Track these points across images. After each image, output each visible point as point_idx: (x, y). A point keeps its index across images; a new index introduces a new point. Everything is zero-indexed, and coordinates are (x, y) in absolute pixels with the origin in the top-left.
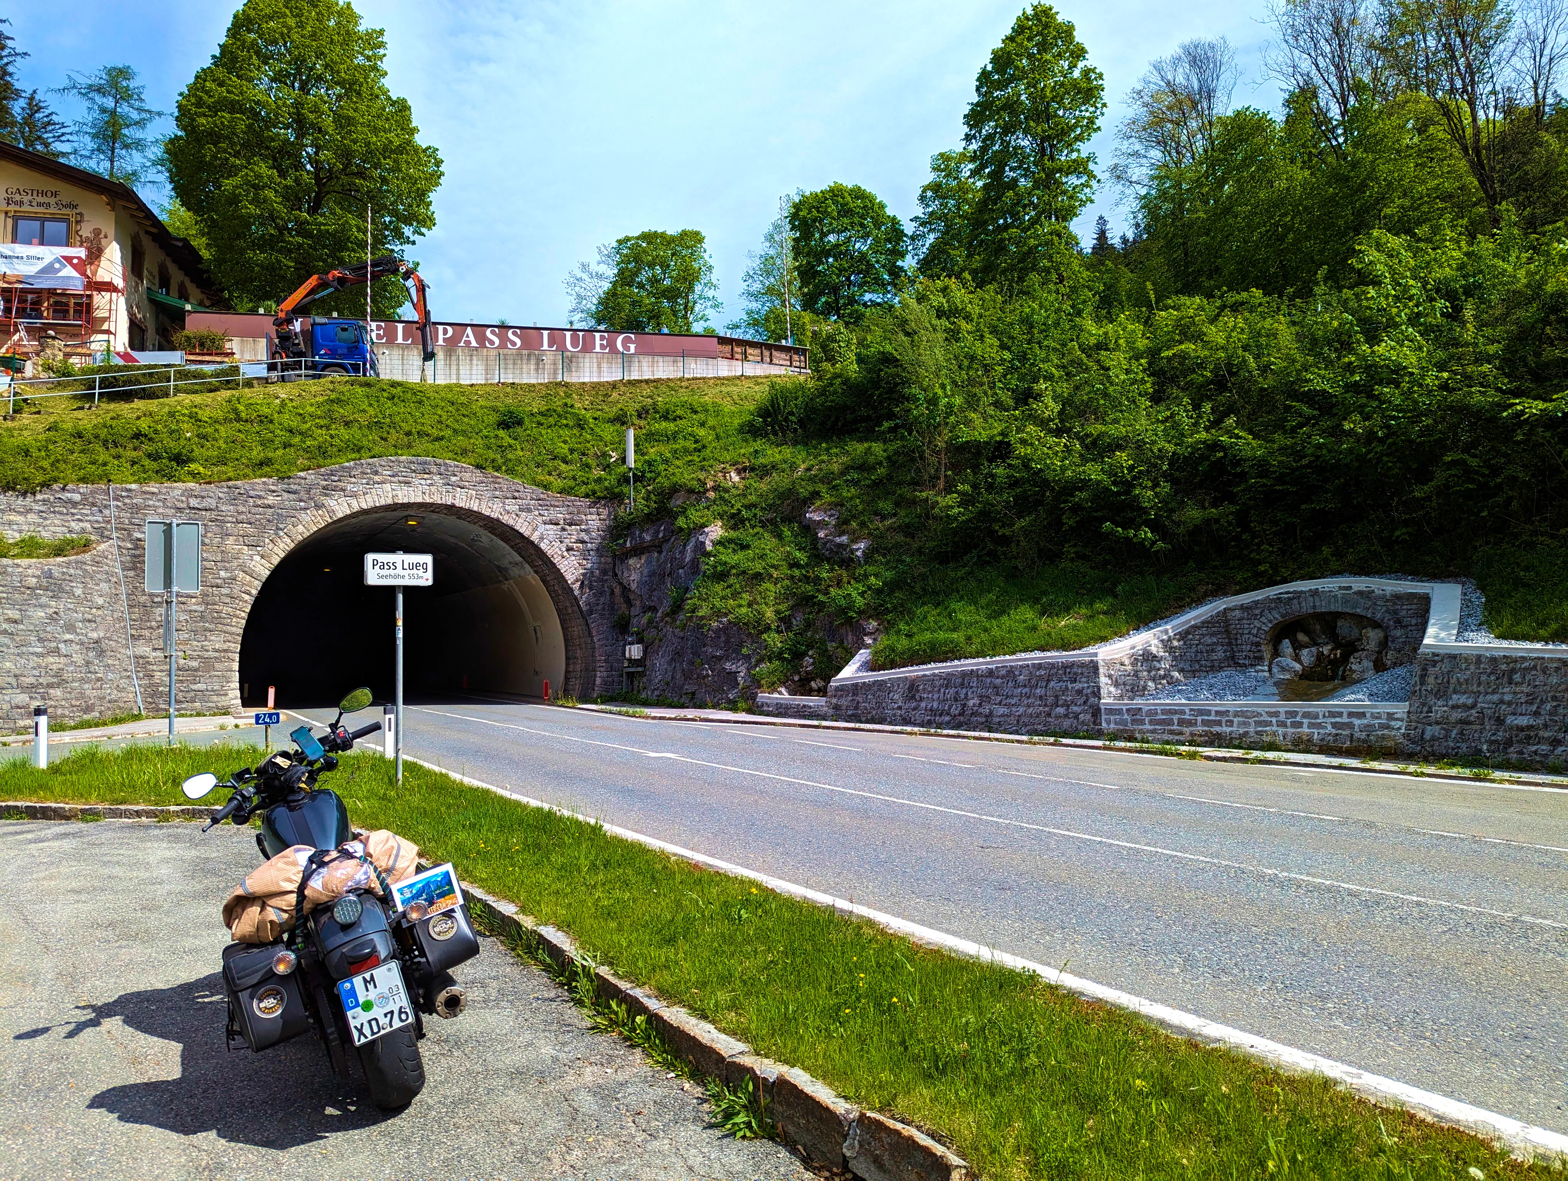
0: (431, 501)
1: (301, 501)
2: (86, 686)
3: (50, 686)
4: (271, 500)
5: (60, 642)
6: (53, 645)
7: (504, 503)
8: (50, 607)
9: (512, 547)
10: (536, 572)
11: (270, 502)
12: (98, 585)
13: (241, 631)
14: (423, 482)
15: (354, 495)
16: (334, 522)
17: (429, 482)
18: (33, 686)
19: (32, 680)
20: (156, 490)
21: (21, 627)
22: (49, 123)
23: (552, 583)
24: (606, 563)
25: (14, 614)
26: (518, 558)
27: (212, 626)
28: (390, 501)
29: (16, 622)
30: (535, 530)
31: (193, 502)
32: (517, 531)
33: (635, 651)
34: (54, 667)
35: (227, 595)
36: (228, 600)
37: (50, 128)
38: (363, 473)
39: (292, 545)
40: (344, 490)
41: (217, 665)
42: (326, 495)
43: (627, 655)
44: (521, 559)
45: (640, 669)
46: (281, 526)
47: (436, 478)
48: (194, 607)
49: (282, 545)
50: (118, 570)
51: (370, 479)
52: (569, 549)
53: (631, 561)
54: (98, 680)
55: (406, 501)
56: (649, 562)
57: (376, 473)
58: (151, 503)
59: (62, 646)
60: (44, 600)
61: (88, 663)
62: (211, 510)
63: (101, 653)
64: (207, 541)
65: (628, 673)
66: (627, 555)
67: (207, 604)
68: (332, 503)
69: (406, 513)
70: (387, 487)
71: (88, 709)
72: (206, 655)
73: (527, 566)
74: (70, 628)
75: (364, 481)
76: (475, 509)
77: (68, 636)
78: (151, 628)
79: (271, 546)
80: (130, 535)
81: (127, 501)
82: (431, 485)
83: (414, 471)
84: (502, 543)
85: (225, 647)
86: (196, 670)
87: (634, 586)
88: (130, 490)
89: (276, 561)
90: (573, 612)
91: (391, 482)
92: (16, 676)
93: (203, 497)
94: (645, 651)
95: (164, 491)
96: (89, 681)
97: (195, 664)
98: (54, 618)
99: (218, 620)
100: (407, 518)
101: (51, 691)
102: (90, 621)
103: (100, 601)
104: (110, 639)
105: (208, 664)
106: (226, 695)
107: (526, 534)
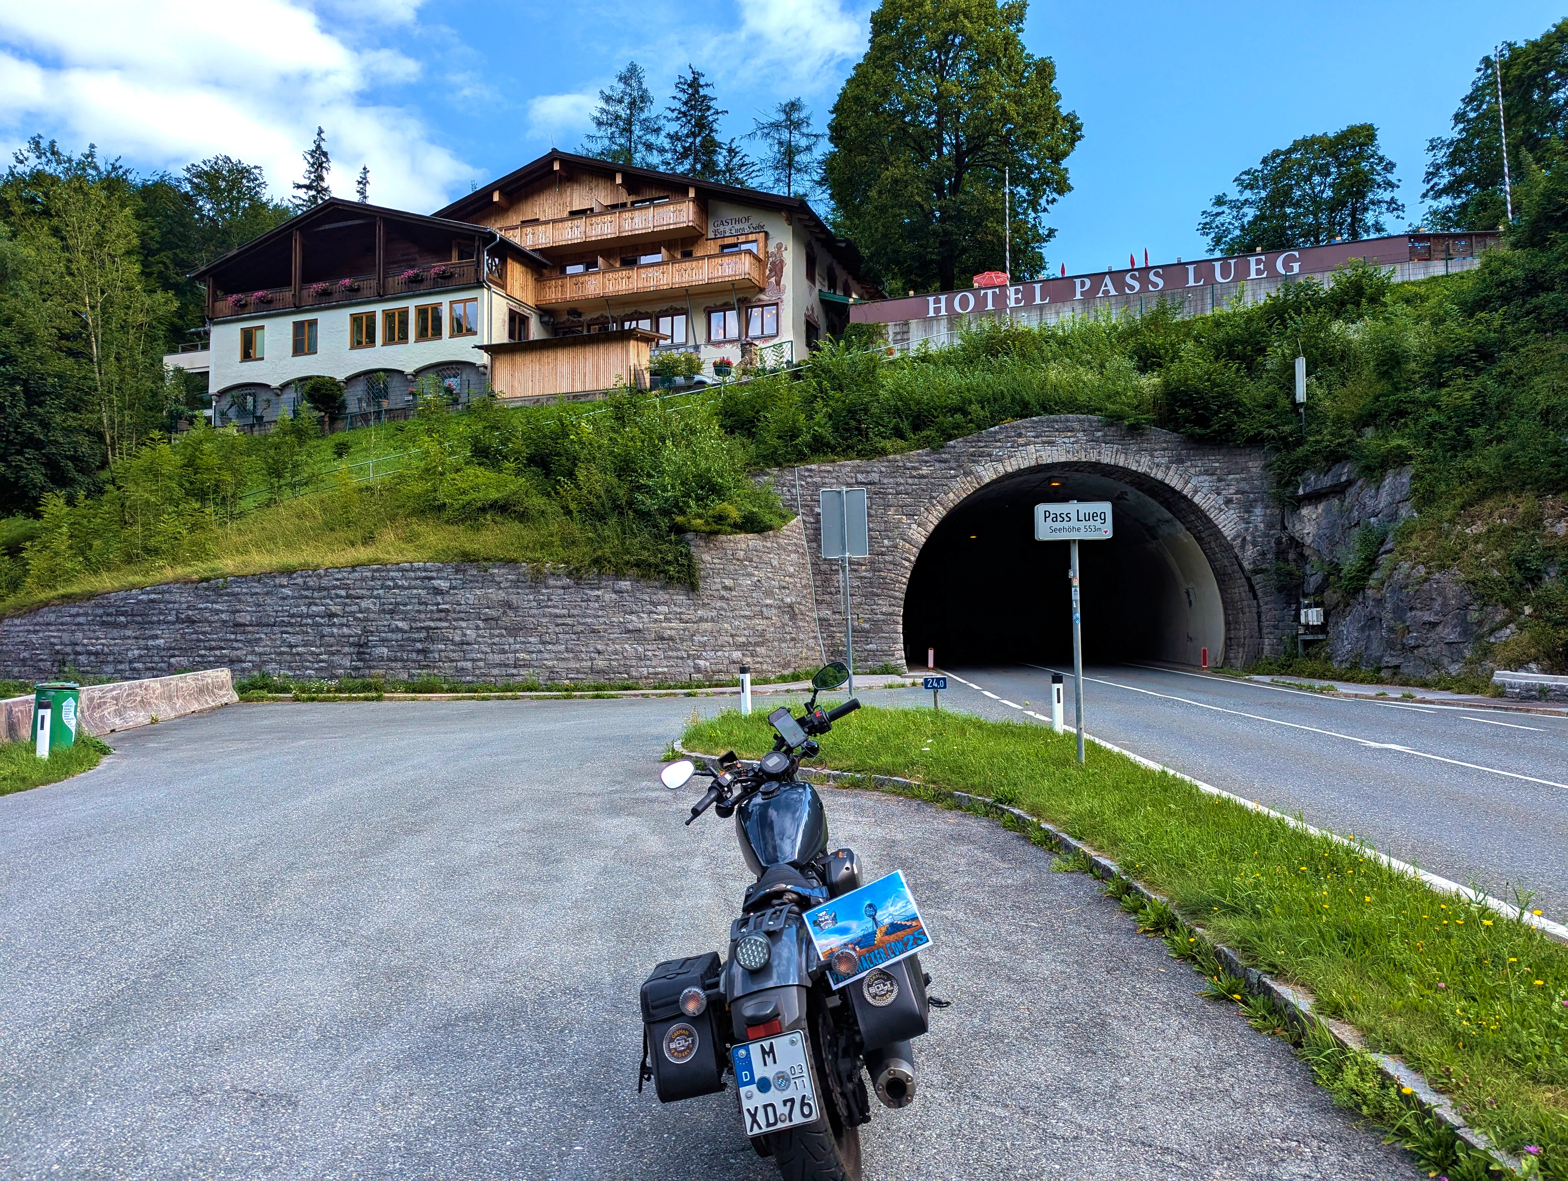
0: (1076, 459)
1: (951, 469)
2: (783, 645)
3: (757, 644)
4: (925, 471)
5: (762, 606)
6: (758, 609)
7: (1152, 456)
8: (753, 575)
9: (1161, 503)
10: (1188, 529)
11: (924, 472)
12: (789, 556)
13: (903, 596)
14: (1066, 440)
15: (1000, 460)
16: (982, 488)
17: (1072, 440)
18: (744, 644)
19: (743, 639)
20: (831, 469)
21: (734, 593)
22: (743, 165)
23: (1207, 539)
24: (1272, 515)
25: (728, 582)
26: (1168, 515)
27: (879, 591)
28: (1033, 463)
29: (730, 589)
30: (1187, 483)
31: (860, 477)
32: (1167, 485)
33: (1313, 616)
34: (759, 628)
35: (890, 562)
36: (891, 567)
37: (744, 168)
38: (1007, 437)
39: (944, 513)
40: (990, 455)
41: (885, 628)
42: (974, 461)
43: (1303, 620)
44: (1170, 516)
45: (1321, 637)
46: (934, 494)
47: (1080, 435)
48: (864, 574)
49: (935, 513)
50: (805, 543)
51: (1014, 442)
52: (1228, 502)
53: (1305, 512)
54: (793, 639)
55: (1049, 461)
56: (1327, 511)
57: (1020, 435)
58: (827, 480)
59: (764, 609)
60: (750, 570)
61: (784, 625)
62: (874, 483)
63: (793, 617)
64: (873, 512)
65: (1304, 641)
66: (1299, 503)
67: (875, 571)
68: (980, 469)
69: (1049, 474)
70: (1031, 448)
71: (787, 665)
72: (876, 617)
73: (1178, 522)
74: (769, 593)
75: (1009, 444)
76: (1121, 464)
77: (768, 602)
78: (831, 593)
79: (925, 515)
80: (812, 510)
81: (809, 480)
82: (1076, 442)
83: (1057, 430)
84: (1150, 499)
85: (891, 610)
86: (868, 632)
87: (1308, 540)
88: (810, 470)
89: (931, 528)
90: (1233, 572)
91: (1035, 443)
92: (732, 636)
93: (868, 472)
94: (1326, 615)
95: (837, 468)
96: (785, 641)
97: (867, 626)
98: (757, 585)
99: (884, 585)
100: (1050, 479)
101: (758, 649)
102: (784, 588)
103: (792, 569)
104: (800, 604)
105: (877, 628)
106: (893, 655)
107: (1178, 488)
